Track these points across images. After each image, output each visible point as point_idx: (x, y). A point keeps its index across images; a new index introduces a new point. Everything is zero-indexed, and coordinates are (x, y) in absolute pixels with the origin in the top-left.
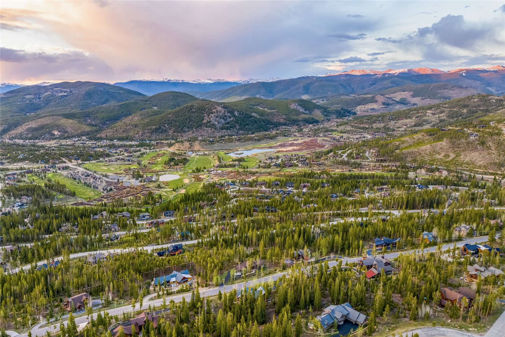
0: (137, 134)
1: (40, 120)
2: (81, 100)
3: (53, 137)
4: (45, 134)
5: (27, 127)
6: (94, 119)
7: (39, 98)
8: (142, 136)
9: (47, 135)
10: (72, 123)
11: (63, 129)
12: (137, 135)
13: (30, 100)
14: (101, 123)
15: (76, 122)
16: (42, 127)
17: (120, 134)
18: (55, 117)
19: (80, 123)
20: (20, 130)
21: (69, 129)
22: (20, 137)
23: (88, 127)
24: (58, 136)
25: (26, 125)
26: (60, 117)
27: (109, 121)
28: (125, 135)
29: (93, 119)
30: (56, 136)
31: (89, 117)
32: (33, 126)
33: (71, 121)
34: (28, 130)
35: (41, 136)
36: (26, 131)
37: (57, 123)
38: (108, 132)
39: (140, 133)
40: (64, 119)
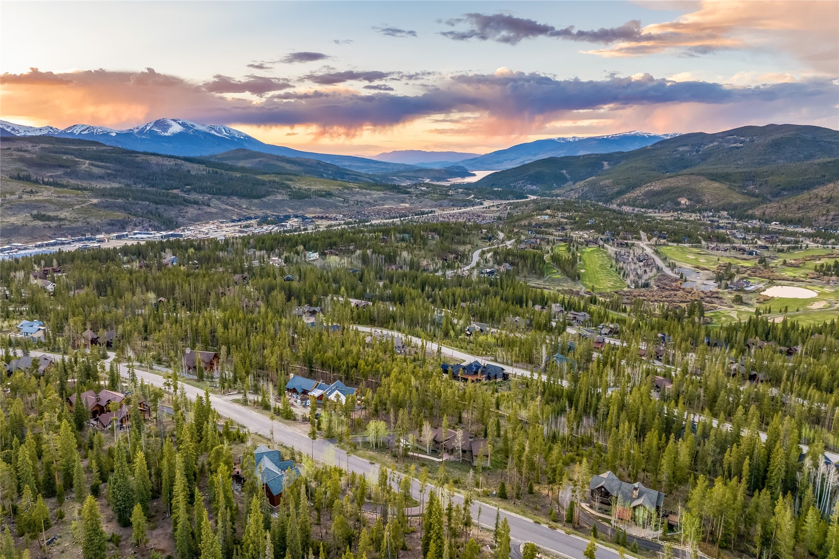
0: (823, 215)
1: (668, 180)
2: (759, 155)
3: (676, 207)
4: (666, 201)
5: (647, 189)
6: (761, 185)
7: (697, 151)
8: (833, 219)
9: (669, 204)
10: (716, 188)
11: (697, 196)
12: (824, 218)
13: (683, 154)
14: (771, 193)
15: (724, 186)
16: (666, 191)
17: (791, 212)
18: (693, 177)
19: (731, 189)
20: (638, 192)
21: (706, 198)
22: (633, 203)
23: (742, 196)
24: (685, 207)
25: (647, 187)
26: (702, 178)
27: (789, 190)
28: (799, 215)
29: (758, 186)
30: (681, 207)
31: (753, 181)
32: (655, 189)
33: (717, 185)
34: (646, 194)
35: (660, 204)
36: (643, 195)
37: (693, 186)
38: (770, 208)
39: (832, 213)
40: (708, 182)
